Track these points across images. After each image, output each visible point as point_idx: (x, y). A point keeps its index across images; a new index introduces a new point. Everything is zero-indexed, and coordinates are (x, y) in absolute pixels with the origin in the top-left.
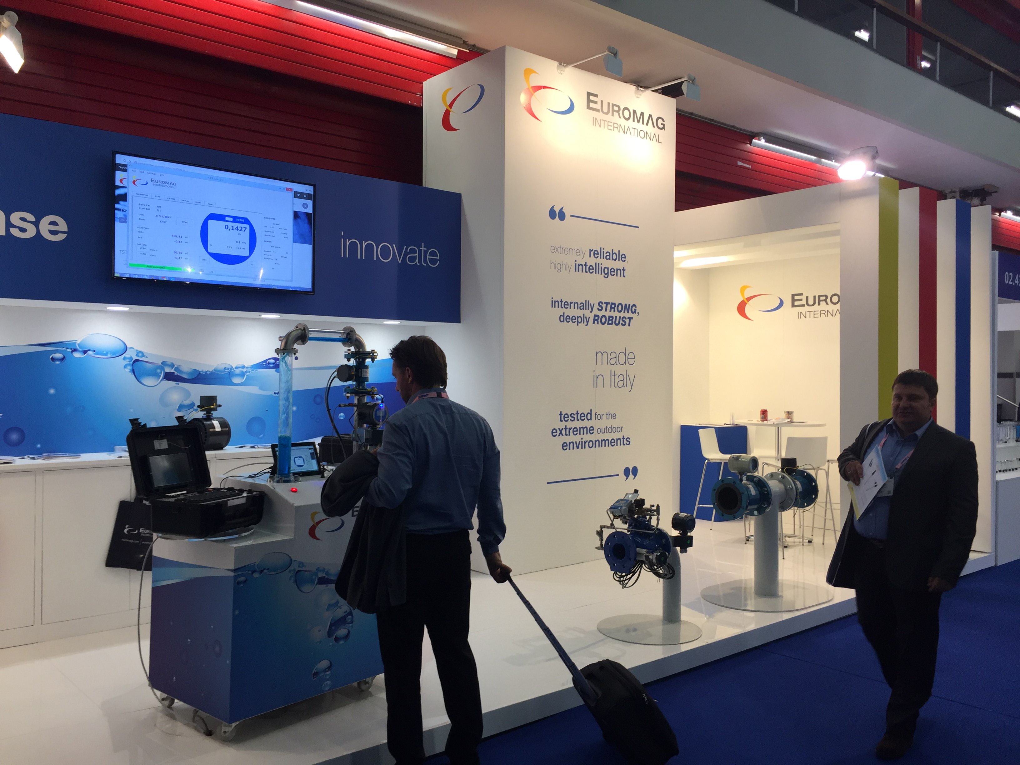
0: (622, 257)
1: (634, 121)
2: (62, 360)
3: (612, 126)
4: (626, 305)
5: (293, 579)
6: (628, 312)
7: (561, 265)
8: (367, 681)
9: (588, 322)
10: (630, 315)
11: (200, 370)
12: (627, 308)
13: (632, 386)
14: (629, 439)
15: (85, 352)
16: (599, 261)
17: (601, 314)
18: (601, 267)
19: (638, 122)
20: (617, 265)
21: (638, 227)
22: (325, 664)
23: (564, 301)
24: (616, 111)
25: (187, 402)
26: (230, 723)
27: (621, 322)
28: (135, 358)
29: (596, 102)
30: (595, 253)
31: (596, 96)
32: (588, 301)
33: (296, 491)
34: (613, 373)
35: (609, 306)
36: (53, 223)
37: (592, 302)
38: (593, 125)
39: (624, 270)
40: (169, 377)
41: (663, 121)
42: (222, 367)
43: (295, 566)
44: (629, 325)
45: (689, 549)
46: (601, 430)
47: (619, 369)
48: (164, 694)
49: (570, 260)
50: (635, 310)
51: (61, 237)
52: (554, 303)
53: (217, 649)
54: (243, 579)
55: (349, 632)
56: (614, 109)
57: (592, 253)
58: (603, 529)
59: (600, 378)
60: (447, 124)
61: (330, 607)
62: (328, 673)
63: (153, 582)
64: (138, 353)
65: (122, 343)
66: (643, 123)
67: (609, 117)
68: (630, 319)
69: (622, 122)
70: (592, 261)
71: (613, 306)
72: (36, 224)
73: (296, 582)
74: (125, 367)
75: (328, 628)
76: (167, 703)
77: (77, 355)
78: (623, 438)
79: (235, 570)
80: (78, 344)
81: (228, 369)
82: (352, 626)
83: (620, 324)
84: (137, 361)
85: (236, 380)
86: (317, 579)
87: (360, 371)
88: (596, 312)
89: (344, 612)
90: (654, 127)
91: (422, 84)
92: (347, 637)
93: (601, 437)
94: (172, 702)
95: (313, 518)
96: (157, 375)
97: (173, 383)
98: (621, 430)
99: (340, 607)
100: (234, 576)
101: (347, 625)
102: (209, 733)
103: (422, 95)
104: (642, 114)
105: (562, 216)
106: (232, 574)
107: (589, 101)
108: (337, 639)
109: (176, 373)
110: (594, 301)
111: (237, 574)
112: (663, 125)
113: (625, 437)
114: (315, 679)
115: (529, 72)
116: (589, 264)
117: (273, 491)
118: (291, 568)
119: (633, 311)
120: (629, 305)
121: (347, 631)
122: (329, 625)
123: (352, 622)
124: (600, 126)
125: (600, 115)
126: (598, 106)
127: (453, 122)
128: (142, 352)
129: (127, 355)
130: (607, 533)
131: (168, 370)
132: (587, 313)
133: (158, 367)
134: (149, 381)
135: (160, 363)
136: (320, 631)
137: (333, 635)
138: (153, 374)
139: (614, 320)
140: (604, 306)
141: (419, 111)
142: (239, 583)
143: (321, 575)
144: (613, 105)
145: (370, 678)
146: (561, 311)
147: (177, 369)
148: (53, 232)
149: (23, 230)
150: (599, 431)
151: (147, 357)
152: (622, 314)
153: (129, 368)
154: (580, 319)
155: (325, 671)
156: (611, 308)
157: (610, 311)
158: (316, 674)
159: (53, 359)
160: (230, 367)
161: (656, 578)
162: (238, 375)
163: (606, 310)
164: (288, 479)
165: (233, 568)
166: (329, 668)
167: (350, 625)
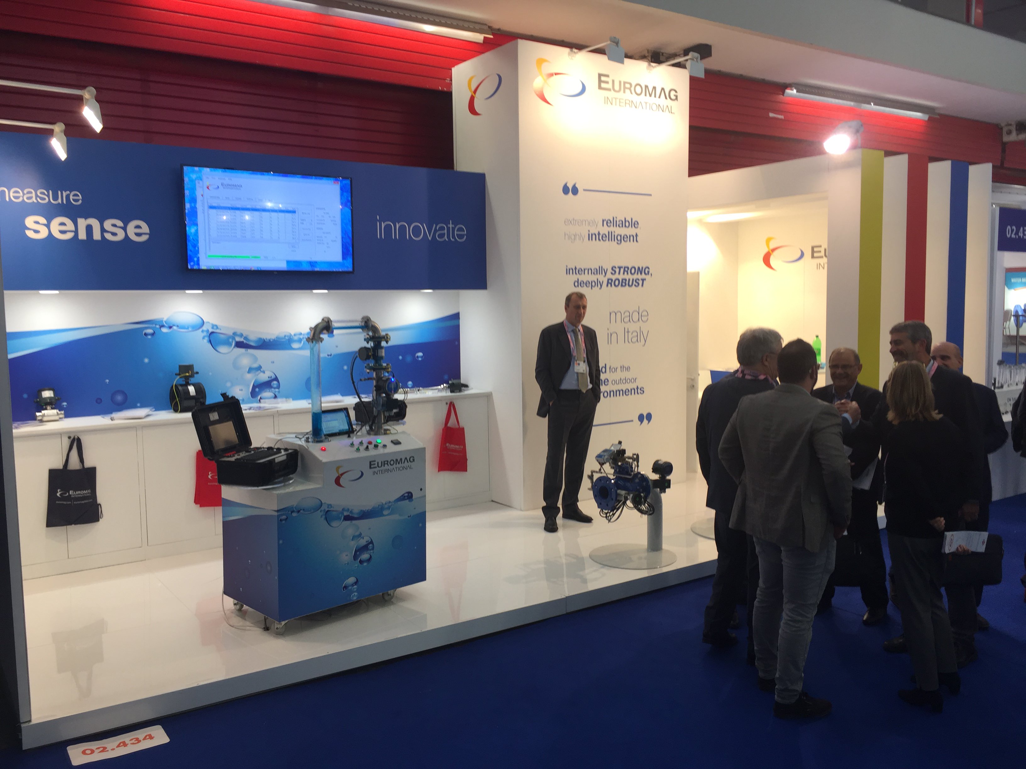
0: (635, 224)
1: (646, 95)
2: (153, 334)
3: (623, 103)
4: (639, 268)
5: (324, 517)
6: (641, 274)
7: (575, 236)
8: (389, 593)
9: (601, 286)
10: (643, 276)
11: (265, 338)
12: (640, 270)
13: (645, 342)
14: (643, 388)
15: (170, 327)
16: (612, 229)
17: (614, 277)
18: (614, 236)
19: (650, 95)
20: (630, 231)
21: (651, 195)
22: (352, 580)
23: (578, 268)
24: (627, 88)
25: (255, 365)
26: (280, 622)
27: (634, 282)
28: (211, 330)
29: (607, 82)
30: (607, 222)
31: (607, 76)
32: (602, 267)
33: (325, 450)
34: (626, 330)
35: (622, 270)
36: (138, 227)
37: (605, 267)
38: (605, 103)
39: (637, 235)
40: (239, 345)
41: (676, 92)
42: (282, 335)
43: (325, 507)
44: (642, 285)
45: (667, 490)
46: (616, 382)
47: (632, 327)
48: (236, 601)
49: (584, 231)
50: (648, 272)
51: (144, 238)
52: (568, 271)
53: (269, 568)
54: (284, 517)
55: (371, 557)
56: (625, 86)
57: (605, 223)
58: (594, 474)
59: (614, 336)
60: (472, 110)
61: (354, 538)
62: (355, 587)
63: (223, 517)
64: (213, 326)
65: (200, 319)
66: (655, 97)
67: (621, 95)
68: (643, 280)
69: (634, 97)
70: (605, 230)
71: (626, 270)
72: (124, 229)
73: (326, 519)
74: (203, 338)
75: (353, 554)
76: (238, 607)
77: (164, 330)
78: (637, 388)
79: (278, 511)
80: (165, 322)
81: (288, 336)
82: (373, 552)
83: (634, 285)
84: (212, 333)
85: (295, 345)
86: (343, 518)
87: (376, 351)
88: (609, 275)
89: (366, 542)
90: (666, 98)
91: (451, 70)
92: (369, 560)
93: (615, 388)
94: (242, 606)
95: (337, 471)
96: (230, 344)
97: (242, 350)
98: (635, 380)
99: (363, 538)
100: (278, 515)
101: (369, 551)
102: (267, 629)
103: (451, 80)
104: (654, 88)
105: (575, 191)
106: (276, 514)
107: (600, 81)
108: (361, 562)
109: (245, 341)
110: (608, 266)
111: (279, 514)
112: (676, 96)
113: (639, 387)
114: (344, 591)
115: (541, 62)
116: (601, 233)
117: (307, 450)
118: (322, 508)
119: (646, 272)
120: (642, 268)
121: (369, 555)
122: (354, 552)
123: (373, 549)
124: (612, 104)
125: (611, 94)
126: (609, 86)
127: (477, 108)
128: (216, 326)
129: (204, 328)
130: (596, 476)
131: (238, 339)
132: (601, 278)
133: (230, 337)
134: (223, 349)
135: (232, 334)
136: (347, 555)
137: (358, 559)
138: (226, 343)
139: (627, 283)
140: (617, 270)
141: (449, 95)
142: (281, 520)
143: (346, 513)
144: (625, 83)
145: (392, 591)
146: (574, 277)
147: (246, 338)
148: (138, 235)
149: (114, 234)
150: (613, 382)
151: (220, 329)
152: (635, 277)
153: (207, 339)
154: (593, 284)
155: (353, 585)
156: (624, 271)
157: (624, 273)
158: (345, 587)
159: (146, 334)
160: (288, 334)
161: (639, 514)
162: (295, 341)
163: (619, 273)
164: (321, 439)
165: (277, 509)
166: (356, 583)
167: (372, 551)
